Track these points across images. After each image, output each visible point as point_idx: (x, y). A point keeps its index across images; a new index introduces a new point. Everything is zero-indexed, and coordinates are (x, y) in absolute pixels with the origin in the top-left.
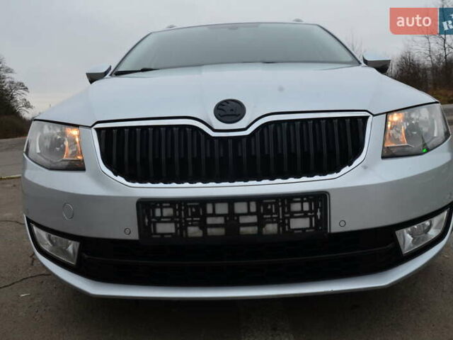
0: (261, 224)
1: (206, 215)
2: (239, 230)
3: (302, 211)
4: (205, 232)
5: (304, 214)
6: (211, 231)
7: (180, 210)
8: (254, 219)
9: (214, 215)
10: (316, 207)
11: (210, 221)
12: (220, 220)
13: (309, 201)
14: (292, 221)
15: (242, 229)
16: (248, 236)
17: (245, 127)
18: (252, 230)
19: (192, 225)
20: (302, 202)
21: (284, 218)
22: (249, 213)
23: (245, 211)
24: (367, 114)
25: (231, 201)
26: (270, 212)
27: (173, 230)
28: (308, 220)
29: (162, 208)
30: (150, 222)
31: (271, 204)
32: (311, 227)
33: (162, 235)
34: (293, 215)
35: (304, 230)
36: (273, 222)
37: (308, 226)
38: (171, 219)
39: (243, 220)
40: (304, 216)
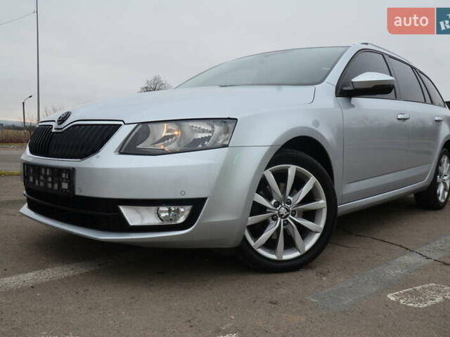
0: (53, 183)
1: (40, 174)
3: (65, 178)
4: (39, 184)
6: (41, 184)
11: (40, 177)
12: (43, 178)
14: (63, 183)
15: (48, 184)
16: (50, 189)
17: (63, 127)
20: (66, 173)
22: (49, 176)
24: (122, 123)
25: (46, 167)
27: (33, 181)
28: (67, 185)
29: (31, 168)
30: (29, 175)
34: (63, 180)
35: (66, 190)
36: (57, 183)
37: (67, 188)
38: (32, 175)
39: (48, 179)
40: (66, 182)
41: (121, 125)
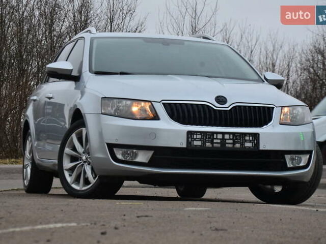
0: (234, 144)
1: (214, 139)
2: (225, 145)
4: (213, 146)
5: (250, 141)
6: (215, 145)
7: (204, 136)
8: (231, 141)
9: (217, 139)
10: (255, 138)
11: (215, 141)
12: (219, 141)
13: (252, 137)
14: (246, 143)
15: (227, 145)
16: (229, 148)
17: (227, 106)
18: (230, 146)
19: (208, 142)
20: (249, 136)
21: (242, 142)
22: (230, 139)
23: (228, 138)
24: (274, 106)
25: (223, 134)
26: (237, 139)
27: (200, 144)
28: (251, 144)
29: (197, 135)
30: (191, 140)
31: (238, 136)
32: (252, 147)
33: (196, 145)
34: (246, 141)
35: (250, 147)
36: (238, 143)
38: (200, 139)
39: (227, 141)
40: (250, 142)
41: (274, 108)
